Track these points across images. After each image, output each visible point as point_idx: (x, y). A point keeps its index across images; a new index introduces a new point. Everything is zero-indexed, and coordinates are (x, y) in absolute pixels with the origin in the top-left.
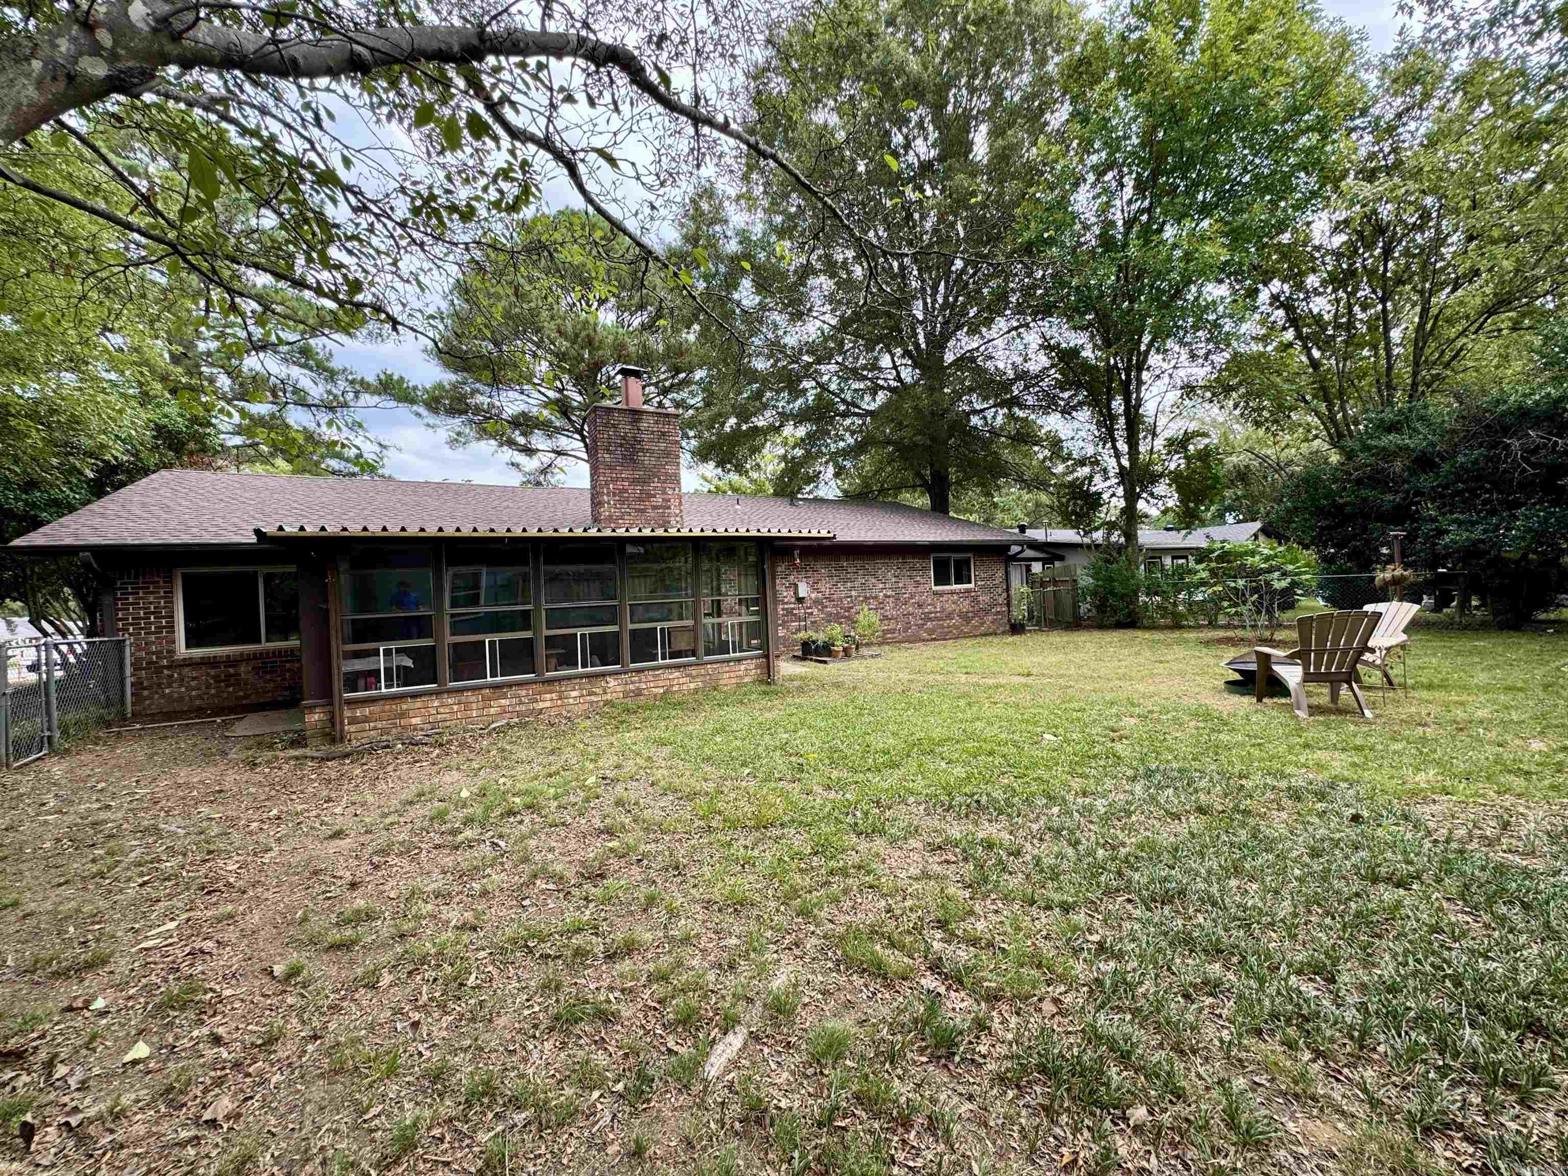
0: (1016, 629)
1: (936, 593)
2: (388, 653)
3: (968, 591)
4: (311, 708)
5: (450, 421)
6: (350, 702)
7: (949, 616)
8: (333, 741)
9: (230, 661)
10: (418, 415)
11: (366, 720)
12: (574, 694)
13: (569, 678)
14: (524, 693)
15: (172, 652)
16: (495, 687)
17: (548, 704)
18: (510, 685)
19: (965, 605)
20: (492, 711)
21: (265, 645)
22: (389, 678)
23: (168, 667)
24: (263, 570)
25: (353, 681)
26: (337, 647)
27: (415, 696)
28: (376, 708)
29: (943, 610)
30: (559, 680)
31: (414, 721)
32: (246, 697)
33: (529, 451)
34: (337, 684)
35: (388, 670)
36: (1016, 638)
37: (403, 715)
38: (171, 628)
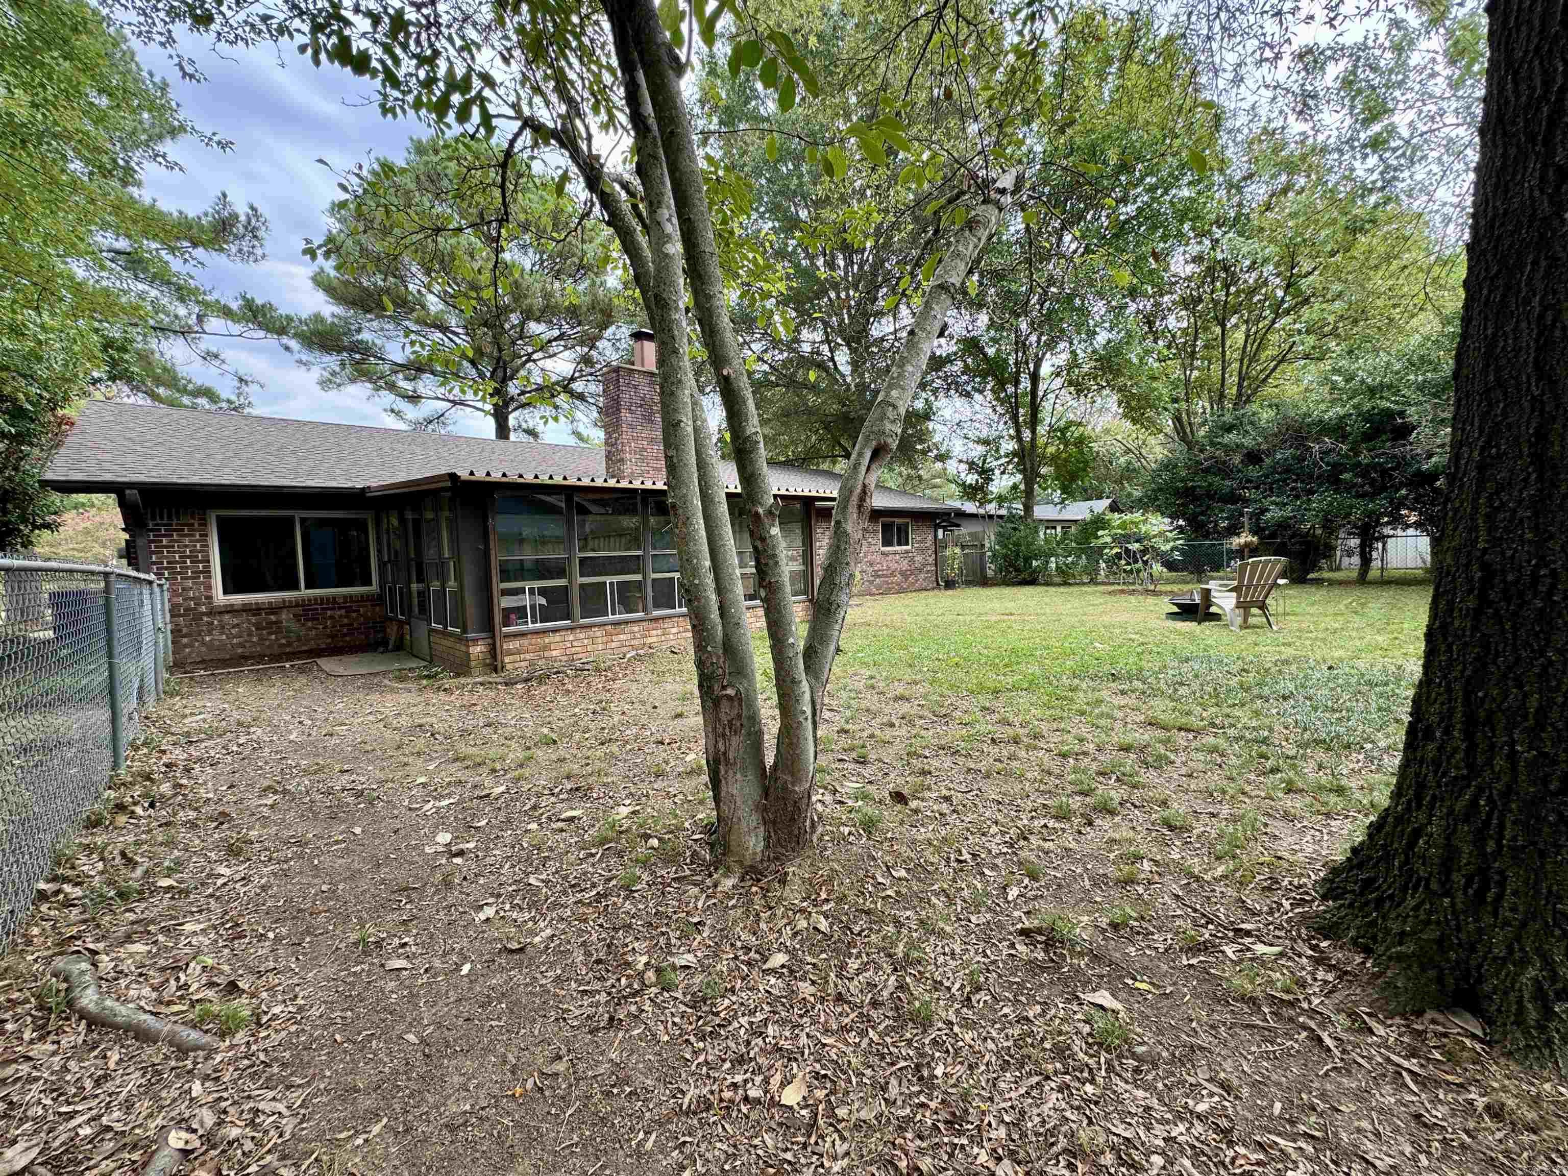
0: (950, 585)
1: (883, 553)
2: (532, 591)
3: (907, 552)
4: (475, 640)
5: (327, 359)
6: (507, 636)
7: (892, 574)
8: (496, 670)
9: (273, 609)
10: (287, 348)
11: (518, 652)
12: (674, 630)
13: (670, 617)
14: (636, 629)
15: (209, 598)
16: (616, 624)
17: (654, 639)
18: (627, 622)
19: (905, 565)
20: (614, 645)
21: (305, 592)
22: (533, 616)
23: (210, 613)
24: (298, 515)
25: (510, 615)
26: (498, 585)
27: (555, 631)
28: (525, 642)
29: (889, 568)
30: (663, 618)
31: (554, 653)
32: (289, 644)
33: (414, 398)
34: (498, 618)
35: (533, 607)
36: (950, 592)
37: (547, 648)
38: (207, 572)
